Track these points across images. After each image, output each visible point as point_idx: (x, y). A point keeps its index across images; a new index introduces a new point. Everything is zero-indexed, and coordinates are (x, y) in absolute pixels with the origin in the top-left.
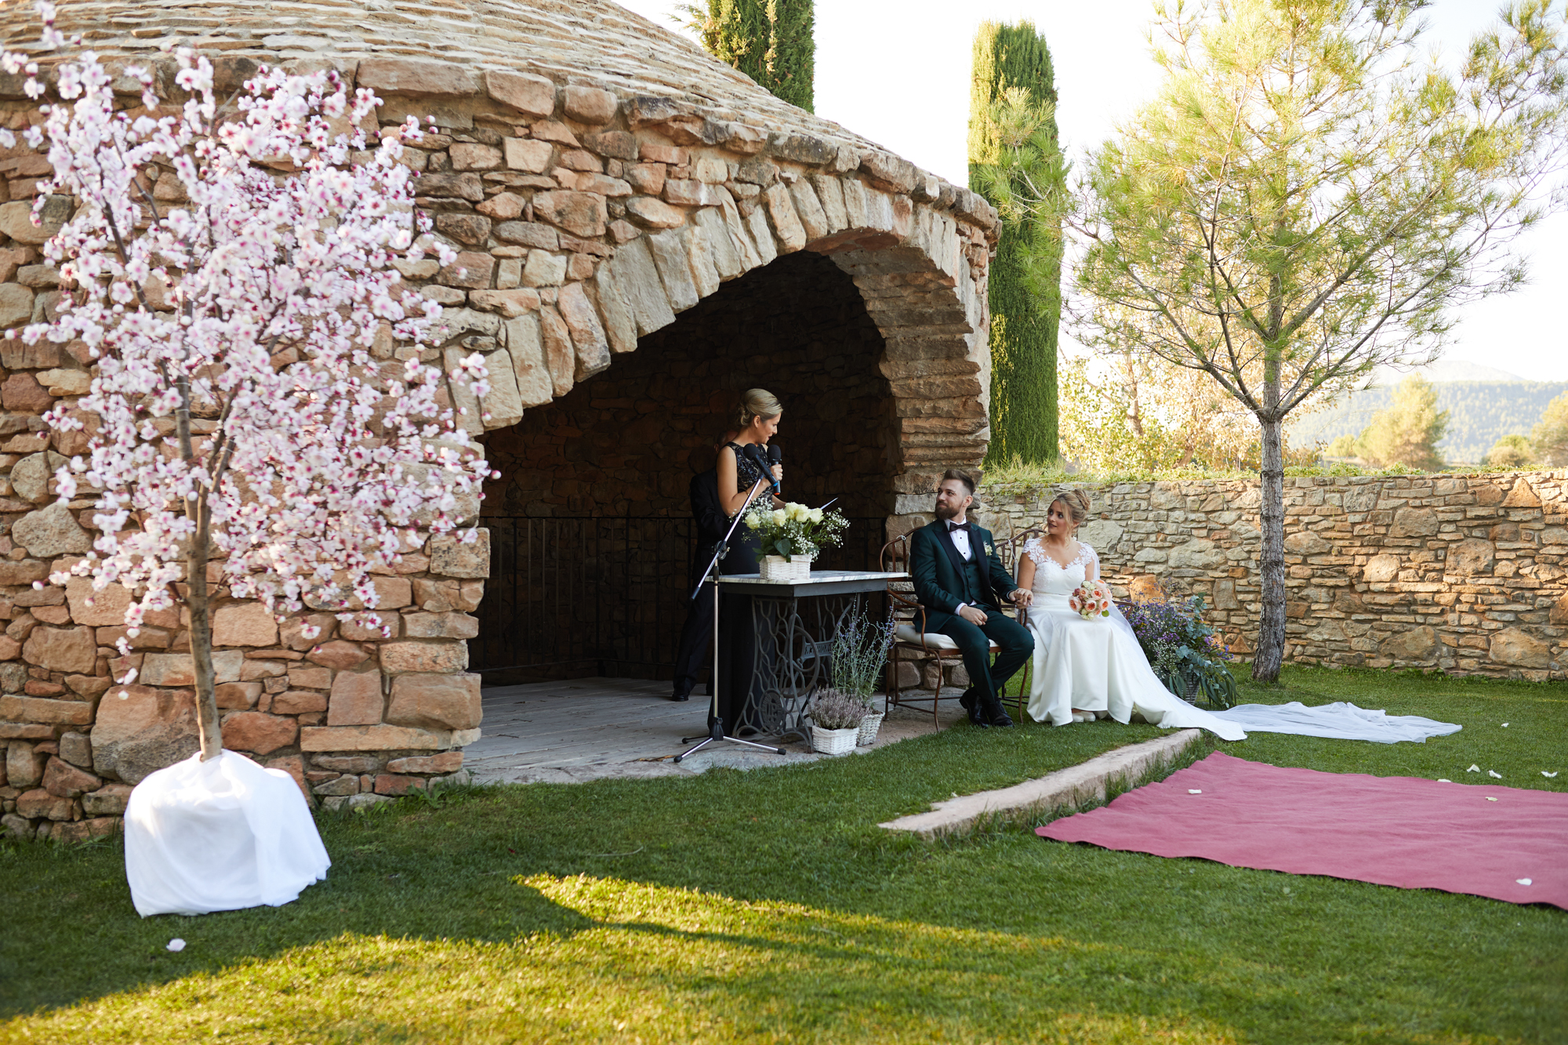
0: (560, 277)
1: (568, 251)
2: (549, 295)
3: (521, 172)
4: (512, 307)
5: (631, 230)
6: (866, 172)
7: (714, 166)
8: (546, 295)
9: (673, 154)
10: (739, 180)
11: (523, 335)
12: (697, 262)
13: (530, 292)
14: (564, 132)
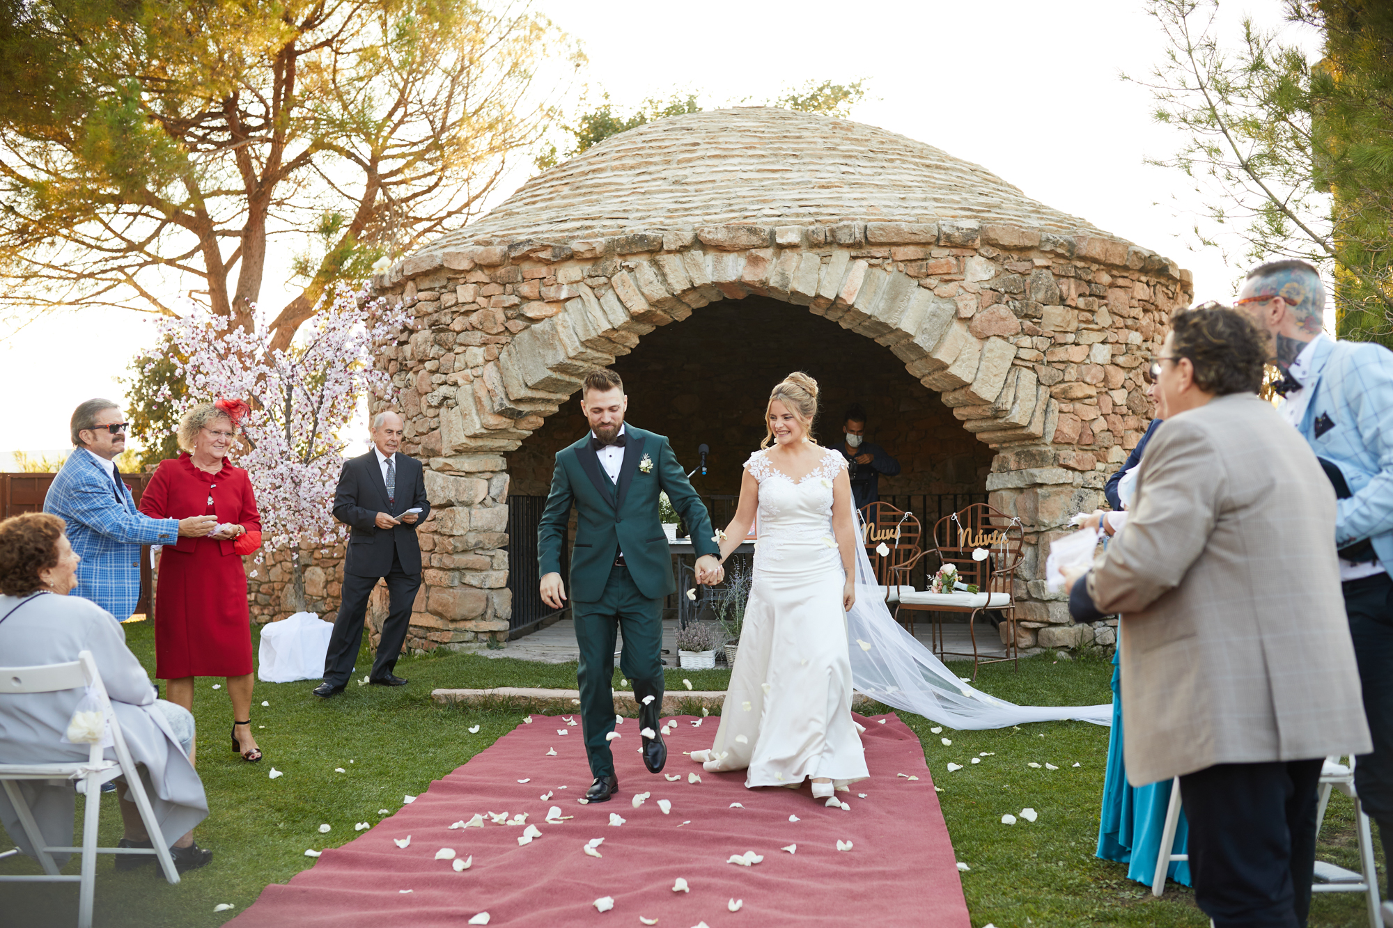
0: (480, 360)
1: (484, 344)
2: (478, 371)
3: (464, 304)
4: (460, 382)
5: (521, 324)
6: (700, 243)
7: (572, 271)
8: (475, 372)
9: (543, 271)
10: (590, 276)
11: (464, 395)
12: (563, 336)
13: (468, 371)
14: (480, 276)
